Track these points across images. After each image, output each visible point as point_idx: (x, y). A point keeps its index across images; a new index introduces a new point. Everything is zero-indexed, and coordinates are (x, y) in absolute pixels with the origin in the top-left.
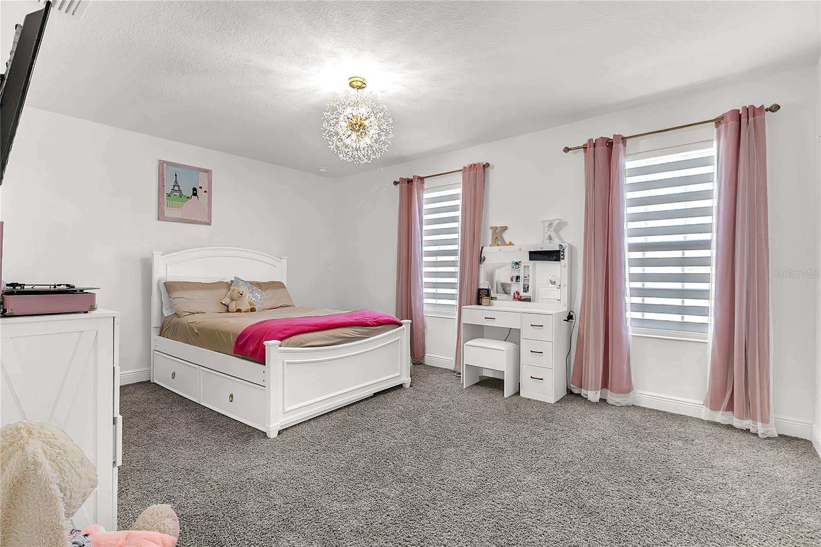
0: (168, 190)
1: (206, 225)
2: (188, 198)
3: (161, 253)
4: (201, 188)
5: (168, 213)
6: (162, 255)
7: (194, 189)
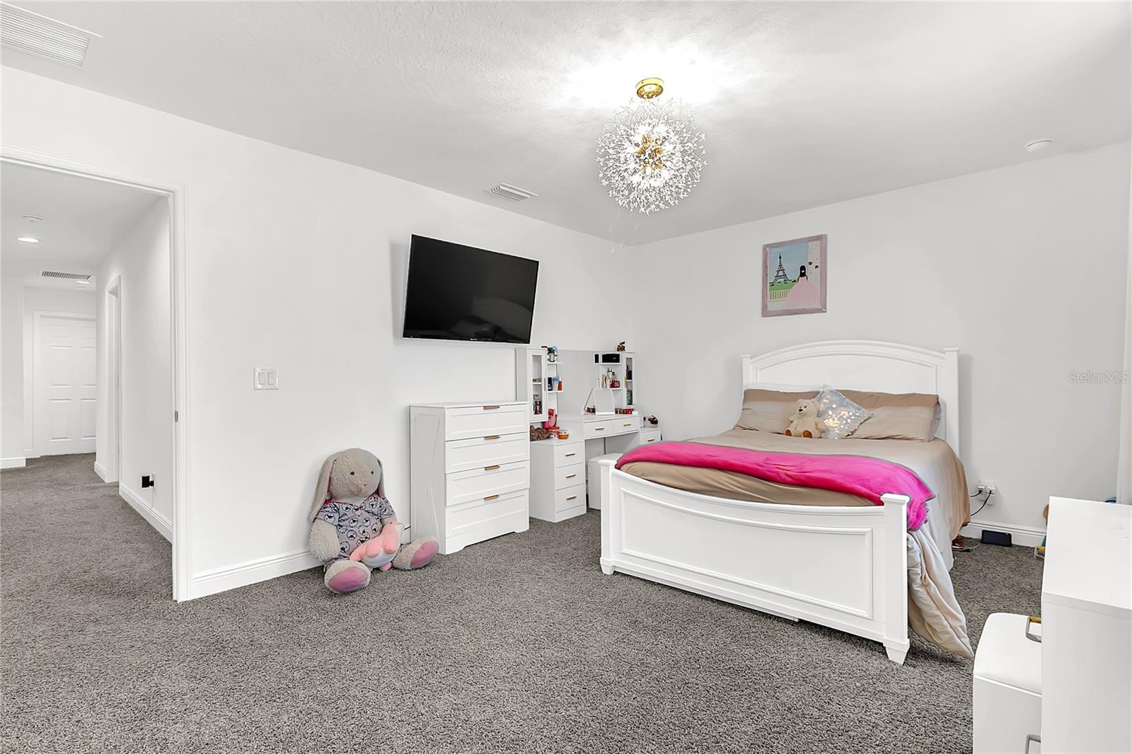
0: (771, 279)
1: (819, 312)
2: (795, 281)
3: (750, 356)
4: (810, 263)
5: (772, 306)
6: (751, 358)
7: (803, 268)
